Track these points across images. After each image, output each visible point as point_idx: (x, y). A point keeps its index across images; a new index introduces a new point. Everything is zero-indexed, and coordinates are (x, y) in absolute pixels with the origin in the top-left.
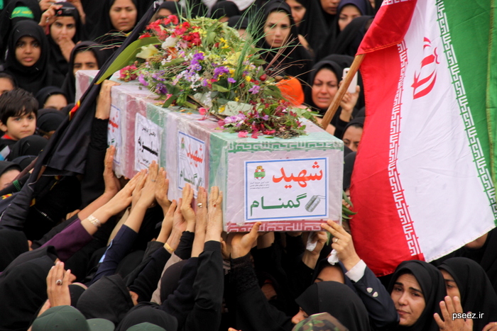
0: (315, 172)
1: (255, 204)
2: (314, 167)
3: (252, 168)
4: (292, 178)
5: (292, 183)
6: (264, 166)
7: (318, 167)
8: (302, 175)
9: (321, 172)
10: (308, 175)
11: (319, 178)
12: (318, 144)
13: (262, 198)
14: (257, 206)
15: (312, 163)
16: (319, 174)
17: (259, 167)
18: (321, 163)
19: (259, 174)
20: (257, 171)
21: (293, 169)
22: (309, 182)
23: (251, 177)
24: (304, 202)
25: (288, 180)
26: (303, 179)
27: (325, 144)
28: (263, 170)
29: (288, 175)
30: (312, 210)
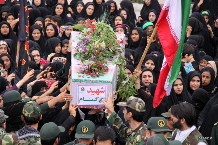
0: (102, 90)
1: (81, 99)
2: (102, 88)
3: (80, 87)
4: (94, 91)
5: (94, 93)
6: (84, 87)
7: (103, 88)
8: (97, 91)
9: (104, 90)
10: (99, 91)
11: (103, 92)
12: (103, 81)
13: (84, 98)
14: (82, 100)
15: (101, 87)
16: (103, 91)
17: (83, 87)
18: (104, 87)
19: (83, 89)
20: (82, 89)
21: (95, 88)
22: (100, 93)
23: (80, 90)
24: (98, 100)
25: (92, 92)
26: (98, 92)
27: (105, 81)
28: (84, 89)
29: (93, 91)
30: (101, 102)
